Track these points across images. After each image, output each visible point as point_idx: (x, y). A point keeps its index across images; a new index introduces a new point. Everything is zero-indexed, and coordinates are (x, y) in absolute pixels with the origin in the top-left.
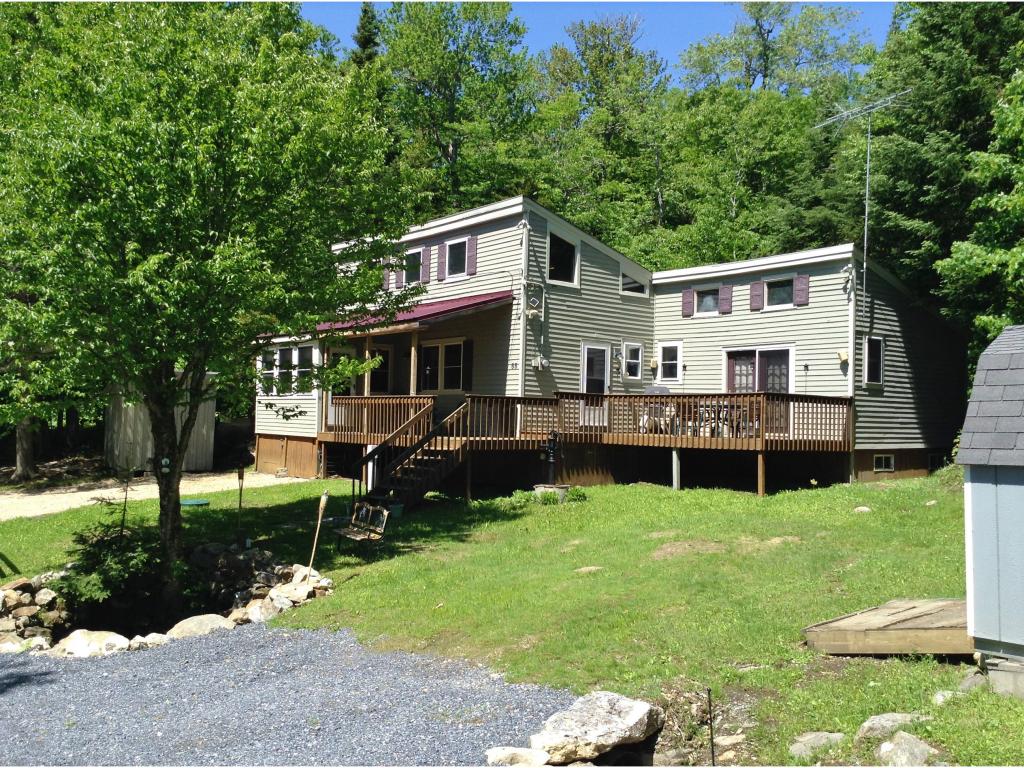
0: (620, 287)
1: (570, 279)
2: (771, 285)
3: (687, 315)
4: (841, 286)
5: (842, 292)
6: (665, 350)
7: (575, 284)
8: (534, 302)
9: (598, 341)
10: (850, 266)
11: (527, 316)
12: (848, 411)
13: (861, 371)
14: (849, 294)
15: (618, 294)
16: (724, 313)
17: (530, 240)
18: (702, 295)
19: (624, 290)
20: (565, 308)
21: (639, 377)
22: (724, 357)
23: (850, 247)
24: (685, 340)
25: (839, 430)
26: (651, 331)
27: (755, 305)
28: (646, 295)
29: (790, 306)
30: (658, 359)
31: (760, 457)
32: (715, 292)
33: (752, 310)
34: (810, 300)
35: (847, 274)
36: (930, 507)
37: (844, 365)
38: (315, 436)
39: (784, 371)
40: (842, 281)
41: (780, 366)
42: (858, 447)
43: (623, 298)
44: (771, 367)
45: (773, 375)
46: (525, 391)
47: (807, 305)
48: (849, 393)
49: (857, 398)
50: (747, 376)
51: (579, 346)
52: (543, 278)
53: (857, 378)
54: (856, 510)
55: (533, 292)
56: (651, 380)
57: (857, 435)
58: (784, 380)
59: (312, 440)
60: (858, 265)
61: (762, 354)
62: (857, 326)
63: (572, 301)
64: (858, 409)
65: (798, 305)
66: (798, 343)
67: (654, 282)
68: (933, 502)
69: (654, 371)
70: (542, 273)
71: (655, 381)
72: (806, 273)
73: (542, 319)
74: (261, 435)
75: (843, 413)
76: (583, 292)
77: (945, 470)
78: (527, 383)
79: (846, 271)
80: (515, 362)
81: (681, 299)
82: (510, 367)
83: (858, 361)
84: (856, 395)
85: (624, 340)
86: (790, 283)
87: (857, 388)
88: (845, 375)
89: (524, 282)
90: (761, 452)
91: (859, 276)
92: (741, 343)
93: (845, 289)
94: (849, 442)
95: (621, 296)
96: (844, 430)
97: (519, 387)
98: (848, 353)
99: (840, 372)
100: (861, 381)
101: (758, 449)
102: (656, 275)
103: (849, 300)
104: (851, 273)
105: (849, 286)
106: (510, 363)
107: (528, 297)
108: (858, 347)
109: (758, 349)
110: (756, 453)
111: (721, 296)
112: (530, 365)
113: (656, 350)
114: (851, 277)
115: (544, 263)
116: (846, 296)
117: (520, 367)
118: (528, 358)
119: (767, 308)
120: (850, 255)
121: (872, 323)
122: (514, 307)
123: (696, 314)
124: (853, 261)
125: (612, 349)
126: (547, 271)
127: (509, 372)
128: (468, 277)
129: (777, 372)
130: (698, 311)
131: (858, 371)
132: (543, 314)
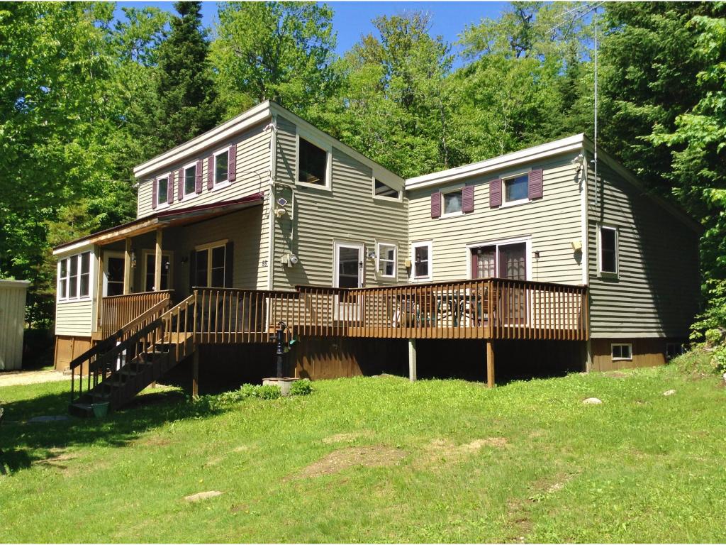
0: (374, 191)
1: (322, 182)
2: (508, 183)
3: (435, 217)
4: (573, 177)
5: (573, 182)
6: (418, 249)
7: (327, 187)
8: (282, 202)
9: (350, 240)
10: (581, 155)
11: (276, 215)
12: (583, 299)
13: (595, 260)
14: (581, 184)
15: (371, 198)
16: (467, 212)
17: (277, 143)
18: (448, 196)
19: (376, 194)
20: (316, 209)
21: (393, 276)
22: (468, 253)
23: (580, 137)
24: (434, 240)
25: (574, 319)
26: (405, 233)
27: (495, 203)
28: (399, 200)
29: (526, 200)
30: (412, 258)
31: (489, 345)
32: (459, 194)
33: (492, 207)
34: (544, 193)
35: (578, 165)
36: (668, 398)
37: (578, 254)
38: (90, 335)
39: (522, 264)
40: (575, 172)
41: (518, 259)
42: (594, 336)
43: (376, 202)
44: (510, 261)
45: (513, 268)
46: (274, 286)
47: (541, 198)
48: (584, 281)
49: (591, 286)
50: (489, 270)
51: (331, 245)
52: (293, 180)
53: (591, 267)
54: (584, 402)
55: (282, 193)
56: (406, 278)
57: (593, 324)
58: (522, 270)
59: (88, 339)
60: (589, 156)
61: (502, 248)
62: (590, 215)
63: (323, 202)
64: (593, 297)
65: (533, 199)
66: (534, 236)
67: (407, 188)
68: (672, 392)
69: (409, 269)
70: (292, 175)
71: (410, 280)
72: (538, 168)
73: (292, 218)
74: (61, 337)
75: (578, 302)
76: (334, 194)
77: (682, 357)
78: (276, 279)
79: (577, 162)
80: (264, 259)
81: (430, 202)
82: (260, 265)
83: (591, 251)
84: (590, 283)
85: (378, 240)
86: (525, 178)
87: (591, 277)
88: (579, 264)
89: (272, 182)
90: (489, 340)
91: (591, 167)
92: (483, 239)
93: (576, 179)
94: (584, 332)
95: (374, 199)
96: (579, 319)
97: (268, 284)
98: (581, 242)
99: (574, 261)
100: (595, 270)
101: (487, 337)
102: (408, 181)
103: (580, 189)
104: (582, 163)
105: (580, 176)
106: (261, 260)
107: (277, 196)
108: (591, 236)
109: (498, 244)
110: (484, 341)
111: (464, 197)
112: (279, 262)
113: (410, 250)
114: (582, 168)
115: (294, 165)
116: (577, 187)
117: (268, 264)
118: (276, 255)
119: (505, 204)
120: (580, 145)
121: (602, 212)
122: (265, 207)
123: (443, 215)
124: (583, 151)
125: (365, 249)
126: (296, 173)
127: (260, 270)
128: (230, 183)
129: (516, 265)
130: (445, 213)
131: (591, 260)
132: (292, 214)
